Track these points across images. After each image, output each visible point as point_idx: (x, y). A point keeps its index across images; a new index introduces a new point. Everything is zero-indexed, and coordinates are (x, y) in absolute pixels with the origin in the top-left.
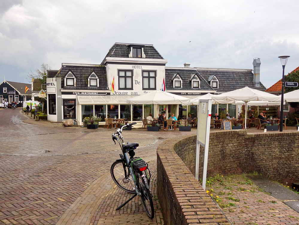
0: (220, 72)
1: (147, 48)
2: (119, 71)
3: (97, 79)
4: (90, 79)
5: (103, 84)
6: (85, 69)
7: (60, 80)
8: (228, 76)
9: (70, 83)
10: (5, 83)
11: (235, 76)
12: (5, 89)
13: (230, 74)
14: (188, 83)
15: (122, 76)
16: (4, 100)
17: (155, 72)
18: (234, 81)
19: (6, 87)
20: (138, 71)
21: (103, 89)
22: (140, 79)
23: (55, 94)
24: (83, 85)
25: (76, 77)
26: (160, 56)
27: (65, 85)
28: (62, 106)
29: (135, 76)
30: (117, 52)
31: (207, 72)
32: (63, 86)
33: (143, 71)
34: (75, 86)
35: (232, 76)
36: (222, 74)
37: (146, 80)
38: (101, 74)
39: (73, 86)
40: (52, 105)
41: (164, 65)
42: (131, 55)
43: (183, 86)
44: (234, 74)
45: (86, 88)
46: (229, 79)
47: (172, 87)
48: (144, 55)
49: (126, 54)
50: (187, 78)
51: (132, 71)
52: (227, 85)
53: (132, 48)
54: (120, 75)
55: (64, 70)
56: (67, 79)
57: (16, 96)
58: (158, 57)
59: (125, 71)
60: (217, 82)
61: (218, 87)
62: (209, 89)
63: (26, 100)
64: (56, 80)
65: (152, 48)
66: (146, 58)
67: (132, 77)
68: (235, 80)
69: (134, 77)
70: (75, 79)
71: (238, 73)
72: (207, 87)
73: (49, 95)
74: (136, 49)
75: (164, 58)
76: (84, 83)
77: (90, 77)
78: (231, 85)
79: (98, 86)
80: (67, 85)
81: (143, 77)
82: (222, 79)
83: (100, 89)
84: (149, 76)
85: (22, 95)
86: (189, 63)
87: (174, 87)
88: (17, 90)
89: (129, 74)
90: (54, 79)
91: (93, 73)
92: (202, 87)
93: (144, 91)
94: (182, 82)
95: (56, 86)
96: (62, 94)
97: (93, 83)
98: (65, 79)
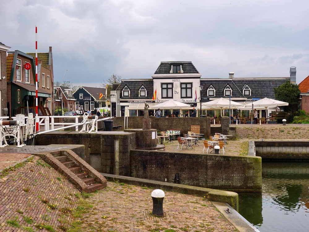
0: (255, 81)
1: (187, 65)
2: (162, 84)
3: (145, 91)
4: (140, 91)
5: (151, 94)
6: (138, 83)
7: (119, 92)
8: (264, 84)
9: (126, 94)
10: (81, 88)
11: (271, 84)
12: (81, 95)
13: (266, 82)
14: (221, 92)
15: (165, 87)
16: (80, 107)
17: (191, 84)
18: (269, 89)
19: (82, 93)
20: (177, 83)
21: (150, 98)
22: (179, 90)
23: (116, 103)
24: (135, 96)
25: (130, 90)
26: (196, 70)
27: (123, 96)
28: (121, 111)
29: (175, 88)
30: (161, 69)
31: (243, 81)
32: (121, 97)
33: (181, 84)
34: (129, 96)
35: (268, 84)
36: (257, 82)
37: (184, 91)
38: (149, 87)
39: (128, 96)
40: (114, 110)
41: (199, 78)
42: (171, 71)
43: (216, 94)
44: (271, 82)
45: (137, 98)
46: (264, 88)
47: (206, 95)
48: (182, 71)
49: (168, 71)
50: (221, 88)
51: (172, 84)
52: (260, 93)
53: (172, 66)
54: (163, 87)
55: (123, 85)
56: (124, 91)
57: (92, 103)
58: (195, 71)
59: (167, 84)
60: (249, 90)
61: (250, 95)
62: (241, 97)
63: (101, 106)
64: (116, 93)
65: (190, 64)
66: (184, 73)
67: (172, 88)
68: (271, 88)
69: (173, 88)
70: (130, 91)
71: (276, 81)
72: (239, 95)
73: (112, 103)
74: (175, 67)
75: (199, 72)
76: (136, 94)
77: (140, 90)
78: (265, 93)
79: (146, 96)
80: (124, 96)
81: (181, 88)
82: (257, 88)
83: (147, 98)
84: (186, 87)
85: (98, 101)
86: (233, 73)
87: (208, 95)
88: (93, 96)
89: (170, 86)
90: (115, 91)
91: (143, 86)
92: (234, 95)
93: (182, 99)
94: (215, 92)
95: (116, 97)
96: (120, 102)
97: (143, 94)
98: (123, 91)
